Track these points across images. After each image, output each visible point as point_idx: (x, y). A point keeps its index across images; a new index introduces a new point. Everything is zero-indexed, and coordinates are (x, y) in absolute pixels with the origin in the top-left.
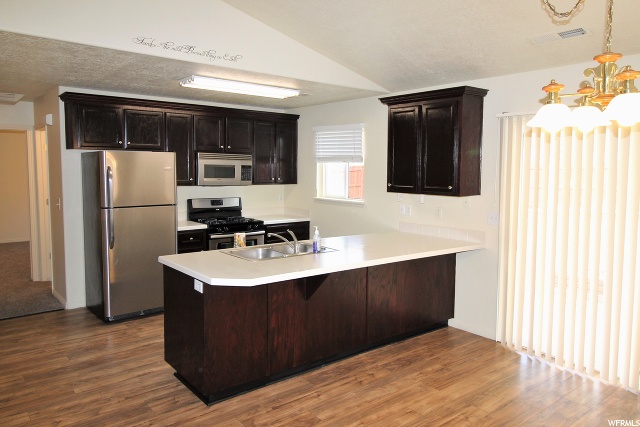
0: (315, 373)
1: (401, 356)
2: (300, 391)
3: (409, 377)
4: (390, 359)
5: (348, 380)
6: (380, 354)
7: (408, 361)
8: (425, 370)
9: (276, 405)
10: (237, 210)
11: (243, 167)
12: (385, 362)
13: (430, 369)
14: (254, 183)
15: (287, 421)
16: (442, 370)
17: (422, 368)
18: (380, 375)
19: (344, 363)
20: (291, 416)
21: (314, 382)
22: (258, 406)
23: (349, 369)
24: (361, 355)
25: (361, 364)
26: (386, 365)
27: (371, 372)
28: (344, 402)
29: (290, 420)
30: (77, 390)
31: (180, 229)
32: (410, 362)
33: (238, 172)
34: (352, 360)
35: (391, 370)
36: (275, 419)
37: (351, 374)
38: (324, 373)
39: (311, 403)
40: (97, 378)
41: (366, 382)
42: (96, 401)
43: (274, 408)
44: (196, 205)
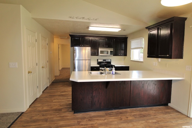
0: (109, 112)
1: (142, 113)
2: (101, 116)
3: (141, 122)
4: (138, 113)
5: (118, 117)
6: (135, 110)
7: (144, 115)
8: (148, 121)
9: (91, 119)
10: (110, 63)
11: (111, 51)
12: (135, 114)
13: (151, 121)
14: (113, 56)
15: (89, 126)
16: (155, 123)
17: (148, 120)
18: (130, 118)
19: (121, 110)
20: (91, 124)
21: (106, 114)
22: (85, 118)
23: (121, 113)
24: (128, 109)
25: (126, 112)
26: (135, 115)
27: (127, 116)
28: (111, 125)
29: (91, 126)
30: (54, 101)
31: (91, 66)
32: (144, 116)
33: (109, 52)
34: (124, 110)
35: (135, 117)
36: (86, 124)
37: (120, 115)
38: (112, 112)
39: (101, 122)
40: (60, 99)
41: (123, 119)
42: (55, 105)
43: (89, 120)
44: (99, 61)
